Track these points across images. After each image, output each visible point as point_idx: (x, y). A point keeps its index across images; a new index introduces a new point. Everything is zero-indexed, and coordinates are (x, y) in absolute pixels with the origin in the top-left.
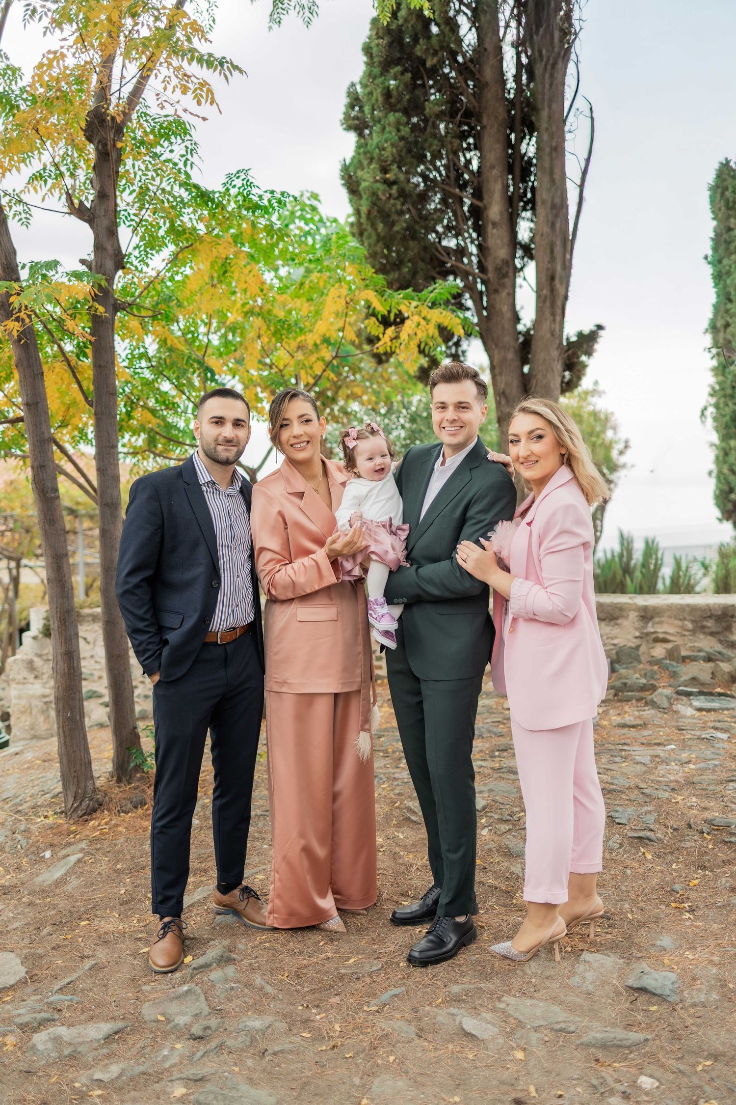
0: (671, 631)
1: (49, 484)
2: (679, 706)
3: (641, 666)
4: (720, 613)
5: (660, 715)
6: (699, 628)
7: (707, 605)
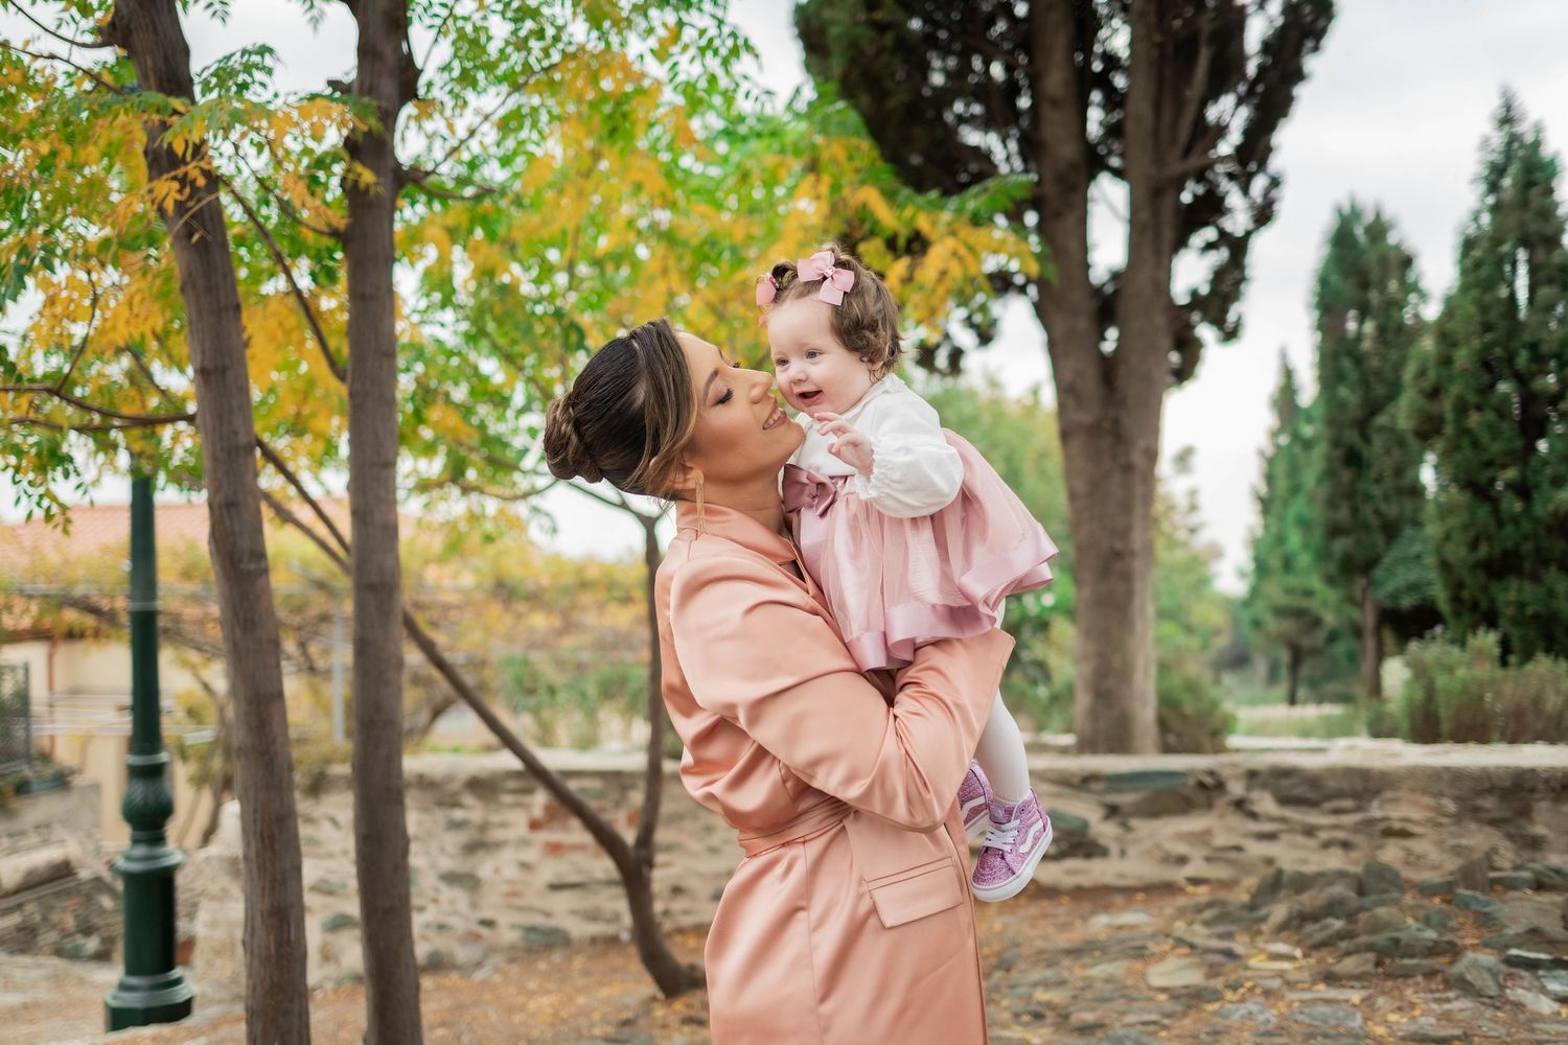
0: (1416, 815)
1: (245, 543)
2: (1520, 991)
3: (1408, 899)
4: (1508, 783)
5: (1489, 1013)
6: (1469, 811)
7: (1484, 770)
